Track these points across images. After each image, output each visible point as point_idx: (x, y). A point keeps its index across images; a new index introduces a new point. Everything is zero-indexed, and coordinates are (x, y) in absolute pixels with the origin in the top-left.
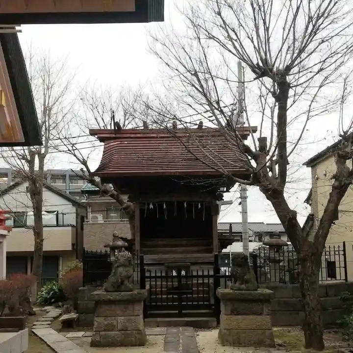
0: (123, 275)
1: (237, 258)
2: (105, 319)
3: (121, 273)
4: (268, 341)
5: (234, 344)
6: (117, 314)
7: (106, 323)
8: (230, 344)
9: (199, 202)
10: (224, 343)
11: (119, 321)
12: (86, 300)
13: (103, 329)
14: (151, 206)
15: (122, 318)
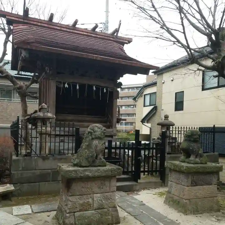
0: (98, 149)
1: (195, 135)
2: (80, 198)
3: (96, 146)
4: (216, 207)
5: (194, 212)
6: (94, 192)
7: (81, 202)
8: (191, 212)
9: (105, 87)
10: (186, 212)
11: (95, 199)
12: (21, 171)
13: (78, 209)
14: (66, 86)
15: (99, 195)
